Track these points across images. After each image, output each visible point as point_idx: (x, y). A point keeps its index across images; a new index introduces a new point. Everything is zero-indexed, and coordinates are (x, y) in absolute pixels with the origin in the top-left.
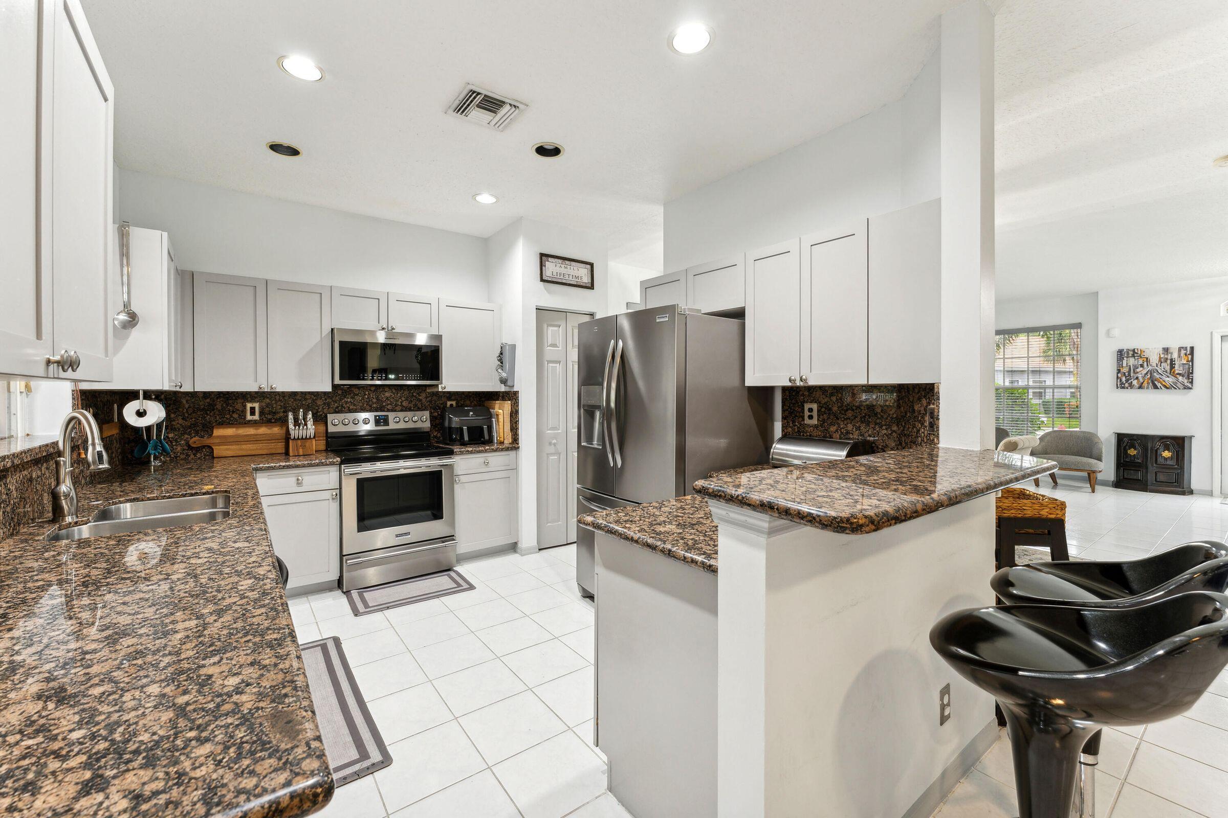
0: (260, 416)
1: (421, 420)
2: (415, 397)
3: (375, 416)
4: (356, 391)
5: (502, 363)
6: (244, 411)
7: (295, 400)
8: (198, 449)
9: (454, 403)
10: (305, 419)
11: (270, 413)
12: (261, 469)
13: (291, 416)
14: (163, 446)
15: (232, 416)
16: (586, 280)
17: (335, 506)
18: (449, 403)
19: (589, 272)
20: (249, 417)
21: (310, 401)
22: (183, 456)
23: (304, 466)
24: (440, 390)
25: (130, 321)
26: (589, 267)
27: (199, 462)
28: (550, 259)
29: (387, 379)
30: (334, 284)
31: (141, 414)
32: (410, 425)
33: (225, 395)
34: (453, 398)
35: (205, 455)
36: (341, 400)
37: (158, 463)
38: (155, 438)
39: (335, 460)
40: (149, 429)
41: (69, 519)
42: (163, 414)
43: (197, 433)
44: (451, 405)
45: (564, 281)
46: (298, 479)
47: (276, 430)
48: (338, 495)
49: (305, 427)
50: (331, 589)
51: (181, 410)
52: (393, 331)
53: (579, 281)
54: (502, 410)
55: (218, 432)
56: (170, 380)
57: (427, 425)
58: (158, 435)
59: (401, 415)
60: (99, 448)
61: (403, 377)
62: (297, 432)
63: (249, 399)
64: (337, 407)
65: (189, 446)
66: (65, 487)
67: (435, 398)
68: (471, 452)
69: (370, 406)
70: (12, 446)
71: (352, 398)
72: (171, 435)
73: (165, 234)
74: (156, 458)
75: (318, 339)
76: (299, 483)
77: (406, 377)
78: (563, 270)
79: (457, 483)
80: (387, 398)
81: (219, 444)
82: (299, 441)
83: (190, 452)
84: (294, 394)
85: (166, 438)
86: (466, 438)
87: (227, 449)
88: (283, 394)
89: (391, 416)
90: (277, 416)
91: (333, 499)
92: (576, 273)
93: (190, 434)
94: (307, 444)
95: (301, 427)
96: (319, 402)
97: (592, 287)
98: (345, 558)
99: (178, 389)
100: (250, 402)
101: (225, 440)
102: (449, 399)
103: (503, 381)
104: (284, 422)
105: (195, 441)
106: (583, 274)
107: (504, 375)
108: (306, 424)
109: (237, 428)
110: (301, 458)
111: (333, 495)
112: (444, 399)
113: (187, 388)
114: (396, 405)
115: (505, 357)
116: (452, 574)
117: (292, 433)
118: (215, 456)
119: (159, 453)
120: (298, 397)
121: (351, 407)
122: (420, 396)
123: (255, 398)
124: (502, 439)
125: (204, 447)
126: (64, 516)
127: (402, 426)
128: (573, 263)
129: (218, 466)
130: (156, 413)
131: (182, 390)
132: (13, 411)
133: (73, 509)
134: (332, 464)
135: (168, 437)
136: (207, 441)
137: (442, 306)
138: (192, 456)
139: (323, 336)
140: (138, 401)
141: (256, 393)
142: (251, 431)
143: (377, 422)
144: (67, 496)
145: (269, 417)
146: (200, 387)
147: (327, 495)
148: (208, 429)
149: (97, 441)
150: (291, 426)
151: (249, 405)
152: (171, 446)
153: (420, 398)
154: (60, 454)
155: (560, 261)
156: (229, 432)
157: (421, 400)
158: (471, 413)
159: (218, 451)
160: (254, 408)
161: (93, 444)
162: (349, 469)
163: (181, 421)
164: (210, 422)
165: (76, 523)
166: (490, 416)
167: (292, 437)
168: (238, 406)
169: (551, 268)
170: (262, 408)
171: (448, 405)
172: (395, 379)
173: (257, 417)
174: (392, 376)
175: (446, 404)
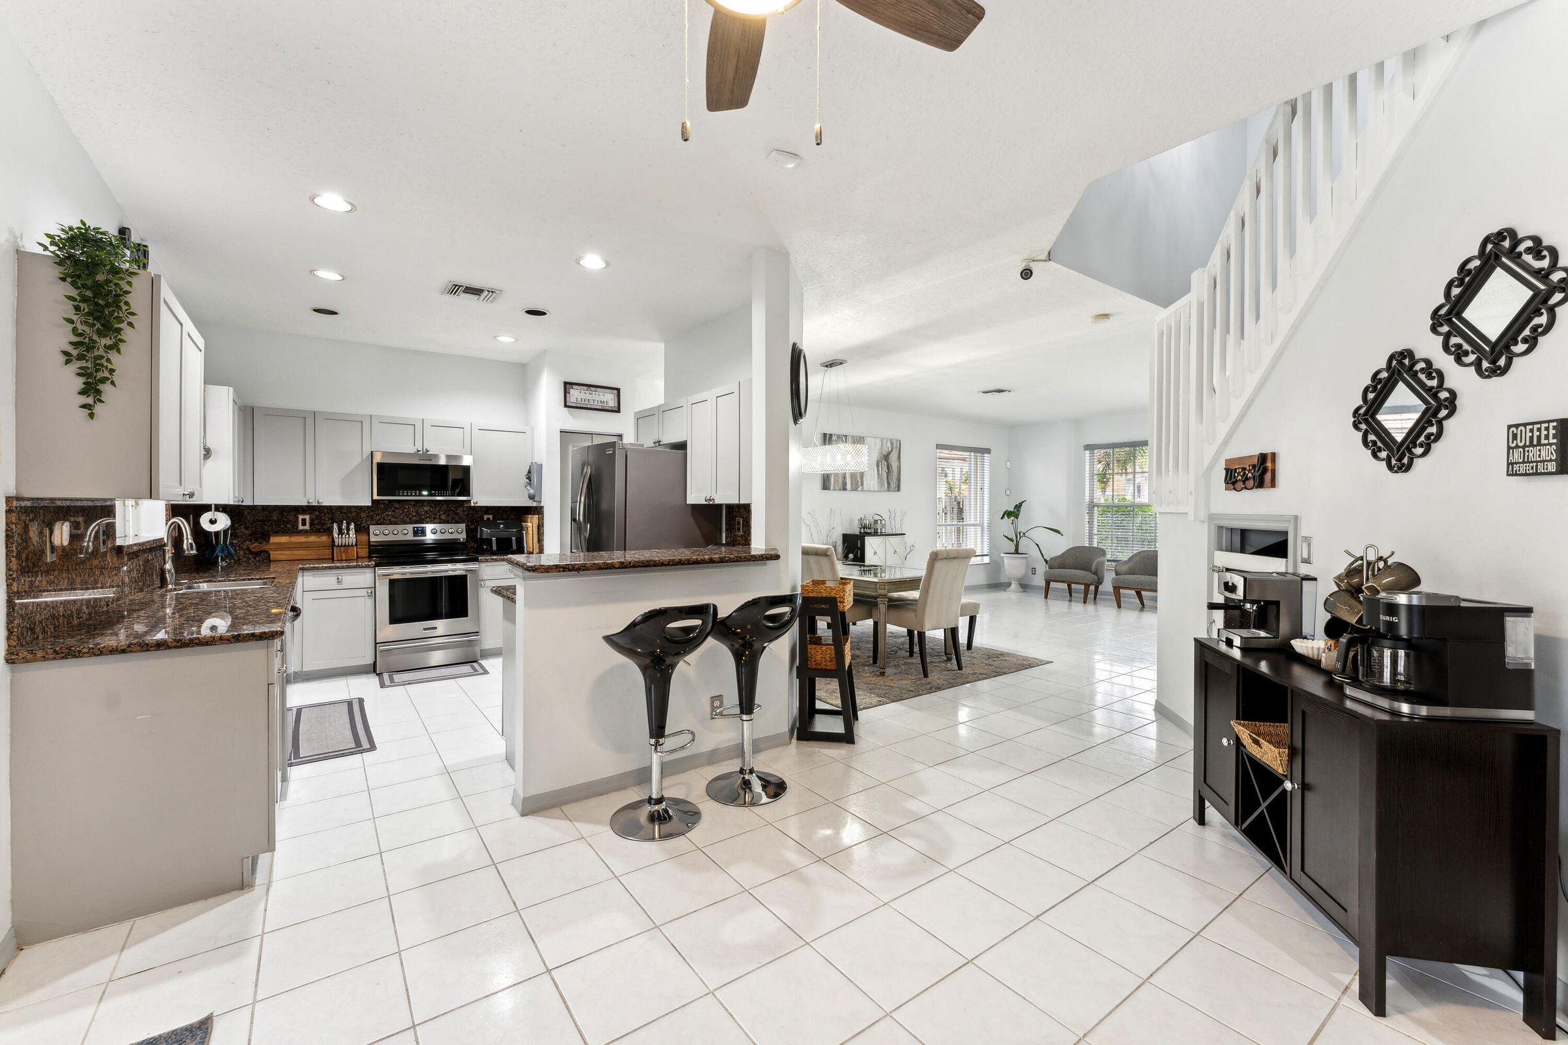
0: (310, 526)
1: (457, 532)
2: (453, 510)
3: (414, 528)
4: (397, 505)
5: (530, 481)
6: (296, 522)
7: (341, 513)
8: (258, 554)
9: (491, 517)
10: (348, 529)
11: (320, 523)
12: (307, 569)
13: (335, 526)
14: (228, 550)
15: (286, 527)
16: (612, 404)
17: (370, 602)
18: (486, 517)
19: (616, 398)
20: (301, 527)
21: (355, 514)
22: (245, 559)
23: (343, 568)
24: (472, 505)
25: (206, 455)
26: (616, 392)
27: (258, 564)
28: (574, 387)
29: (421, 495)
30: (373, 412)
31: (213, 522)
33: (280, 508)
34: (490, 512)
35: (263, 559)
36: (383, 513)
37: (224, 564)
38: (222, 543)
39: (370, 563)
40: (217, 534)
41: (170, 587)
42: (229, 523)
43: (256, 540)
44: (488, 519)
45: (589, 406)
46: (338, 578)
47: (324, 539)
48: (373, 592)
49: (347, 536)
50: (367, 673)
51: (243, 520)
52: (428, 453)
53: (606, 406)
54: (531, 523)
55: (274, 540)
56: (234, 497)
57: (462, 537)
58: (225, 541)
59: (437, 527)
60: (190, 541)
61: (435, 493)
62: (340, 540)
63: (301, 512)
64: (379, 520)
65: (250, 551)
66: (168, 566)
67: (472, 512)
68: (496, 560)
69: (410, 519)
70: (126, 541)
71: (393, 511)
72: (235, 542)
73: (231, 389)
74: (222, 560)
75: (360, 460)
76: (339, 582)
77: (438, 493)
78: (588, 396)
79: (483, 587)
80: (426, 512)
81: (274, 550)
82: (342, 548)
83: (250, 556)
84: (341, 507)
85: (231, 544)
86: (495, 548)
87: (279, 554)
88: (330, 508)
89: (430, 528)
90: (325, 527)
91: (369, 596)
92: (602, 398)
93: (251, 541)
94: (349, 551)
95: (344, 536)
96: (363, 515)
97: (618, 411)
98: (378, 645)
99: (240, 503)
100: (302, 514)
101: (280, 547)
102: (487, 513)
103: (532, 497)
104: (329, 531)
105: (255, 546)
106: (609, 399)
107: (532, 491)
108: (348, 534)
109: (290, 536)
110: (344, 562)
111: (368, 593)
112: (481, 513)
113: (248, 502)
114: (436, 518)
115: (532, 475)
116: (475, 665)
117: (336, 540)
118: (271, 559)
119: (225, 555)
120: (343, 511)
121: (392, 520)
122: (457, 510)
123: (306, 510)
124: (531, 550)
125: (262, 552)
126: (167, 585)
127: (438, 537)
128: (599, 390)
129: (273, 567)
130: (224, 522)
131: (243, 504)
132: (127, 519)
133: (173, 581)
134: (367, 566)
135: (232, 543)
136: (265, 547)
137: (475, 430)
138: (253, 559)
139: (364, 458)
140: (210, 512)
141: (307, 506)
142: (302, 539)
143: (416, 533)
144: (169, 571)
145: (318, 527)
146: (259, 502)
147: (364, 592)
148: (265, 537)
149: (189, 537)
150: (336, 535)
151: (301, 517)
152: (235, 551)
153: (458, 511)
154: (165, 545)
155: (585, 388)
156: (283, 539)
157: (457, 514)
158: (502, 526)
159: (274, 555)
160: (305, 519)
161: (187, 538)
162: (381, 571)
163: (243, 530)
164: (267, 531)
165: (175, 589)
166: (522, 529)
167: (336, 544)
168: (291, 518)
169: (576, 395)
170: (311, 520)
171: (485, 519)
172: (431, 495)
173: (307, 527)
174: (425, 493)
175: (483, 518)
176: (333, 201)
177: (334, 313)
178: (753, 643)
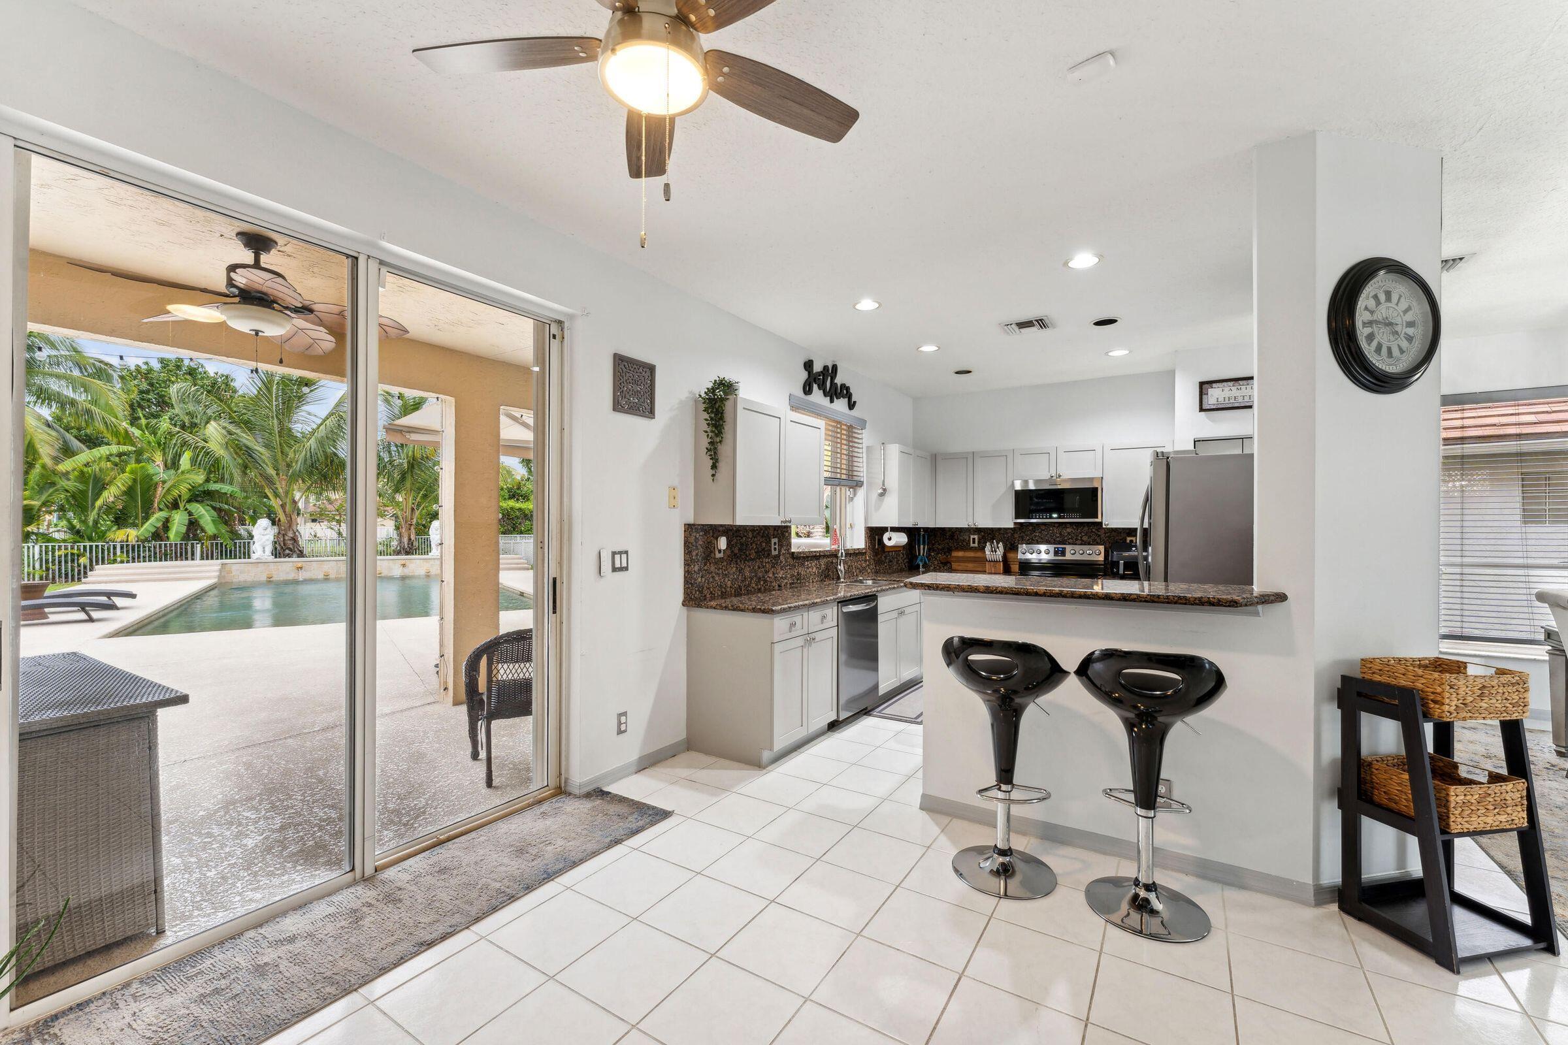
0: (978, 544)
1: (1095, 554)
2: (1087, 532)
3: (1056, 548)
4: (1043, 527)
6: (969, 541)
7: (992, 533)
11: (984, 542)
13: (989, 544)
14: (924, 560)
15: (963, 544)
20: (972, 545)
21: (1002, 535)
24: (1103, 526)
25: (883, 493)
28: (1214, 385)
29: (1051, 517)
31: (892, 539)
32: (1085, 558)
33: (960, 529)
35: (948, 568)
36: (1031, 534)
38: (921, 554)
40: (896, 547)
41: (842, 580)
42: (906, 540)
43: (944, 553)
45: (1236, 405)
51: (937, 538)
52: (1060, 478)
55: (955, 554)
57: (1100, 558)
59: (1077, 547)
61: (1065, 516)
63: (973, 533)
65: (940, 561)
66: (841, 567)
67: (1103, 533)
69: (1053, 540)
74: (922, 567)
75: (1004, 489)
77: (1068, 516)
78: (1235, 393)
80: (1069, 533)
81: (955, 562)
82: (992, 563)
83: (941, 565)
87: (958, 566)
89: (1068, 548)
93: (941, 554)
96: (1008, 536)
99: (914, 526)
101: (958, 560)
105: (943, 558)
109: (965, 552)
112: (1123, 535)
114: (1077, 540)
117: (988, 556)
118: (953, 569)
121: (1033, 540)
122: (1098, 531)
123: (976, 532)
125: (948, 563)
126: (839, 579)
127: (1077, 557)
130: (901, 539)
131: (917, 526)
136: (950, 559)
137: (1106, 450)
139: (1007, 487)
140: (889, 533)
142: (973, 554)
143: (1056, 553)
144: (842, 570)
148: (950, 550)
150: (988, 552)
151: (972, 537)
153: (1100, 533)
155: (1231, 384)
156: (960, 554)
157: (1099, 536)
158: (1134, 549)
159: (955, 566)
160: (975, 539)
163: (937, 546)
164: (951, 548)
167: (990, 559)
168: (966, 537)
169: (1216, 395)
170: (979, 539)
171: (1128, 541)
172: (1059, 517)
173: (976, 545)
174: (1055, 515)
175: (1126, 540)
176: (867, 305)
177: (969, 372)
178: (1156, 715)
